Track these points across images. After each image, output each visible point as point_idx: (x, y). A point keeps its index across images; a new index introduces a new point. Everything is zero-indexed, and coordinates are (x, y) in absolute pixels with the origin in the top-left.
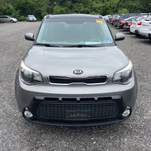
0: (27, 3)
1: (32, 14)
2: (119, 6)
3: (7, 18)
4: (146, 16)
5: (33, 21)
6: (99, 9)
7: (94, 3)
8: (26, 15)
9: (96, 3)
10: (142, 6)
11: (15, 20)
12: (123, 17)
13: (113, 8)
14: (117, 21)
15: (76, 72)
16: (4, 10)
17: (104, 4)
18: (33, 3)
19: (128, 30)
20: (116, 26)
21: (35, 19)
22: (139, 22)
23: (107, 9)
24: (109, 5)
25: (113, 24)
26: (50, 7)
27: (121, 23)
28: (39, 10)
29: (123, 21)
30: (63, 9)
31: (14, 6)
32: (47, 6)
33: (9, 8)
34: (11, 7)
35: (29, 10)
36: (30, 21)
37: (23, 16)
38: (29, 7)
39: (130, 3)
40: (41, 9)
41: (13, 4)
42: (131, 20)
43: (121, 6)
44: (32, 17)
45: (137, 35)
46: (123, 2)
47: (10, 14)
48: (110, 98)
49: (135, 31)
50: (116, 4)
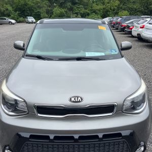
0: (26, 5)
1: (31, 16)
2: (119, 8)
3: (5, 19)
4: (148, 19)
5: (32, 23)
6: (99, 10)
7: (94, 5)
8: (25, 16)
9: (97, 5)
10: (143, 9)
11: (13, 21)
12: (124, 20)
13: (114, 10)
14: (117, 23)
15: (73, 99)
16: (2, 11)
17: (104, 6)
18: (32, 4)
19: (130, 33)
20: (117, 29)
21: (34, 21)
22: (141, 25)
23: (107, 11)
24: (109, 7)
25: (113, 27)
26: (49, 9)
27: (122, 26)
28: (39, 12)
29: (125, 24)
30: (63, 10)
31: (13, 8)
32: (46, 8)
33: (7, 10)
34: (10, 8)
35: (28, 12)
36: (29, 23)
37: (22, 18)
38: (29, 8)
39: (131, 6)
40: (41, 10)
41: (11, 5)
42: (132, 23)
43: (121, 8)
44: (31, 19)
45: (140, 38)
46: (123, 4)
47: (9, 16)
48: (120, 135)
49: (138, 34)
50: (116, 6)
